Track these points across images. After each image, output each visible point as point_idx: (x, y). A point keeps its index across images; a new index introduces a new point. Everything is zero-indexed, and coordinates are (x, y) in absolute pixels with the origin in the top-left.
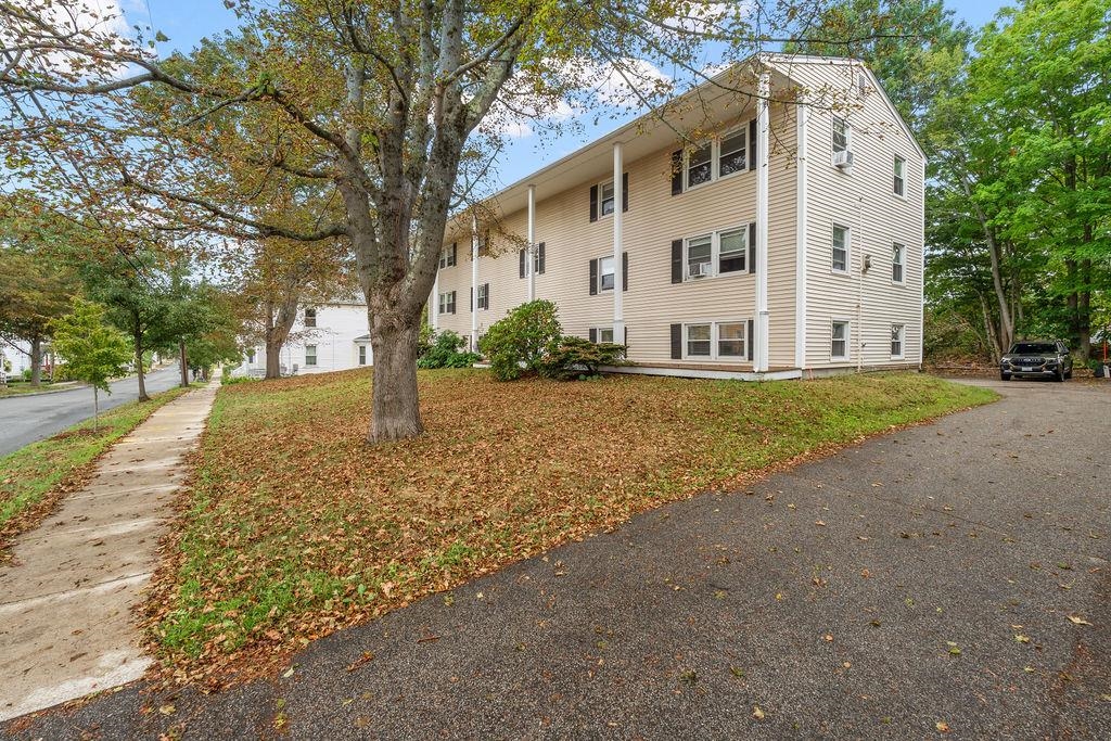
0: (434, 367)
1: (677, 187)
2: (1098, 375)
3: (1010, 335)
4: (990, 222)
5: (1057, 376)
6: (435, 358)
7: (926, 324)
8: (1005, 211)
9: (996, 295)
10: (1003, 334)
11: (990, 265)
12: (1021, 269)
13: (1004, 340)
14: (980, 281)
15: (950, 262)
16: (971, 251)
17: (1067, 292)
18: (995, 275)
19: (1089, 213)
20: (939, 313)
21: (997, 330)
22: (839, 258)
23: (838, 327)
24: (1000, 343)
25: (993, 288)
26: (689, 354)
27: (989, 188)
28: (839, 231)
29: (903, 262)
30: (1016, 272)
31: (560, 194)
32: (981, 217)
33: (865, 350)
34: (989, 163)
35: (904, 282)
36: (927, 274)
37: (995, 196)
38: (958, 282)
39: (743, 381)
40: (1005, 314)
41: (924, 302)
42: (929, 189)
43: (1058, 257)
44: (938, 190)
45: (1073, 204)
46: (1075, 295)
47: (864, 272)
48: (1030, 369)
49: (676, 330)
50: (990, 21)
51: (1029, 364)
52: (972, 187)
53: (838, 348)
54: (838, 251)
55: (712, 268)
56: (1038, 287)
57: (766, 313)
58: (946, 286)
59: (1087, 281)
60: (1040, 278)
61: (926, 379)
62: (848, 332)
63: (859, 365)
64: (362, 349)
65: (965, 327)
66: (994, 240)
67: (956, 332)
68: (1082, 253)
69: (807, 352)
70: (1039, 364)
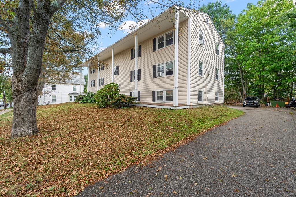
0: (85, 103)
1: (154, 50)
2: (266, 105)
3: (245, 95)
4: (240, 65)
5: (257, 106)
6: (85, 100)
7: (225, 92)
8: (244, 62)
9: (242, 84)
10: (243, 95)
11: (240, 77)
12: (248, 77)
13: (243, 96)
14: (238, 81)
15: (230, 76)
16: (235, 73)
17: (259, 84)
18: (242, 79)
19: (264, 63)
20: (228, 89)
21: (242, 93)
22: (200, 71)
23: (200, 93)
24: (242, 97)
25: (241, 82)
26: (158, 100)
27: (240, 56)
28: (200, 64)
29: (219, 74)
30: (246, 78)
31: (122, 51)
32: (238, 64)
33: (208, 99)
34: (240, 50)
35: (219, 80)
36: (225, 79)
37: (242, 58)
38: (232, 81)
39: (170, 109)
40: (244, 89)
41: (224, 86)
42: (225, 56)
43: (256, 75)
44: (228, 57)
45: (260, 61)
46: (260, 85)
47: (208, 76)
48: (250, 104)
49: (154, 92)
50: (240, 13)
51: (250, 103)
52: (236, 56)
53: (200, 99)
54: (200, 70)
55: (164, 74)
56: (252, 82)
57: (177, 88)
58: (230, 82)
59: (263, 81)
60: (252, 80)
61: (225, 107)
62: (203, 94)
63: (206, 104)
64: (71, 97)
65: (234, 93)
66: (241, 70)
67: (232, 94)
68: (262, 74)
69: (191, 100)
70: (252, 103)
